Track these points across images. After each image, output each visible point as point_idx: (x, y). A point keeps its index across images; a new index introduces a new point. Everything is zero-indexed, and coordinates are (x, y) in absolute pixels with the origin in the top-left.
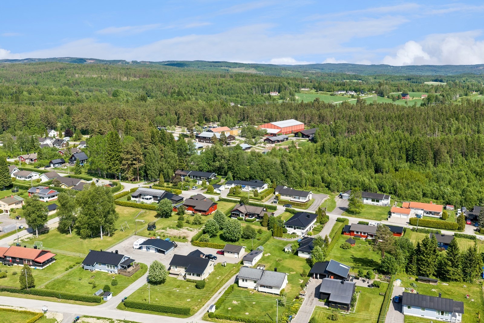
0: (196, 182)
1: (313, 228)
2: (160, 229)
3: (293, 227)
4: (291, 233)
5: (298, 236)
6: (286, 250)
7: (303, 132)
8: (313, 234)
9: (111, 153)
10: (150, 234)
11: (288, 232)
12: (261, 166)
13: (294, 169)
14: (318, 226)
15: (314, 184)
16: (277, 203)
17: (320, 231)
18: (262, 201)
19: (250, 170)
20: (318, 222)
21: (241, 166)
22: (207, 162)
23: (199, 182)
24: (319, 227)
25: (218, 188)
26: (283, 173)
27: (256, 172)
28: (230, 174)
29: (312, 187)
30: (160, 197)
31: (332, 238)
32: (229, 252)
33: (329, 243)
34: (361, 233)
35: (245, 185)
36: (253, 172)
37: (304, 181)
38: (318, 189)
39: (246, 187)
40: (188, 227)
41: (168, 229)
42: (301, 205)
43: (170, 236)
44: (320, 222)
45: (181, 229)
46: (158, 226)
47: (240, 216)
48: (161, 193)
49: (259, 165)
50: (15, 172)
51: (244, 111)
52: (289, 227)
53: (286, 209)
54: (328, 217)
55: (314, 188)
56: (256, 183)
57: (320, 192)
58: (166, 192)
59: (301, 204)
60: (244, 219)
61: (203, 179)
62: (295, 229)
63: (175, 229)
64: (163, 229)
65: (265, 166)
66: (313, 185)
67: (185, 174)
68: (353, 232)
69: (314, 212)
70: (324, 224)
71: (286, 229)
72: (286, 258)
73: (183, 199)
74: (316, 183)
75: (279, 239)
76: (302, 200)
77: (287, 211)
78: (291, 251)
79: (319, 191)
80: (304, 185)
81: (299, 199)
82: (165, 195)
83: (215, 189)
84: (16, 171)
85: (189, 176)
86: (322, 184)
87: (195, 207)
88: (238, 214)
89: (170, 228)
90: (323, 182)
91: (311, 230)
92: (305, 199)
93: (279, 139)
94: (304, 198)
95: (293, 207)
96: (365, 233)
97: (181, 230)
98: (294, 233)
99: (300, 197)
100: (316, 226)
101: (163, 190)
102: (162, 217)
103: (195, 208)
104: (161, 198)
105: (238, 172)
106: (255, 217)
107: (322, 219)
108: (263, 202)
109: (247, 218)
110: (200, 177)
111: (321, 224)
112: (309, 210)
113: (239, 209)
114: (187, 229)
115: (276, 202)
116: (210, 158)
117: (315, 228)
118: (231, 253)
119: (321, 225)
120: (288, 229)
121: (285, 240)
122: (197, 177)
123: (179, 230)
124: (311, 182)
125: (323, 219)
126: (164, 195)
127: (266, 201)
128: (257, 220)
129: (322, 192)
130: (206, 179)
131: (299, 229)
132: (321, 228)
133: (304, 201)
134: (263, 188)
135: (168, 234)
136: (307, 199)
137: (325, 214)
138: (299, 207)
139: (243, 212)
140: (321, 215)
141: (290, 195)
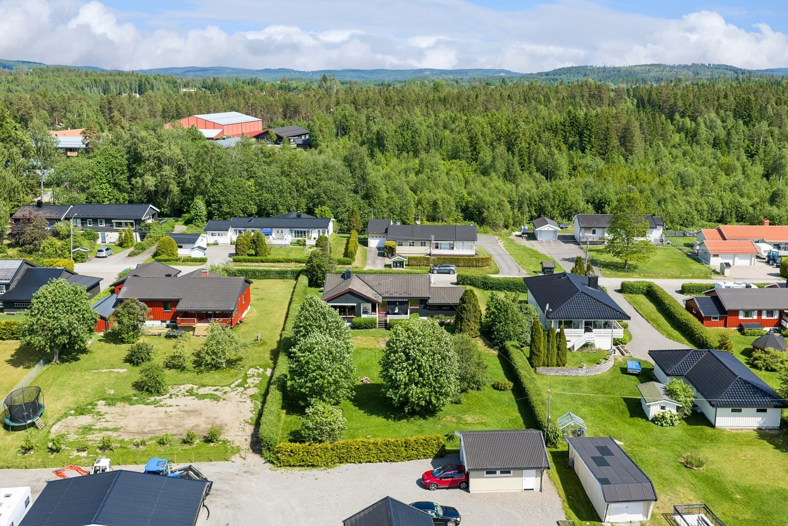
0: (95, 238)
2: (66, 415)
3: (583, 324)
10: (27, 450)
16: (404, 265)
18: (354, 265)
21: (229, 181)
23: (104, 238)
25: (194, 243)
27: (277, 195)
30: (7, 286)
32: (491, 472)
34: (760, 313)
35: (272, 227)
39: (274, 235)
40: (188, 386)
41: (101, 406)
43: (138, 439)
45: (165, 399)
46: (51, 404)
48: (8, 270)
49: (283, 173)
58: (26, 267)
60: (377, 322)
61: (119, 224)
62: (588, 330)
63: (137, 402)
64: (81, 411)
67: (54, 216)
68: (736, 313)
73: (98, 284)
78: (674, 412)
81: (452, 249)
82: (23, 277)
83: (180, 247)
85: (68, 221)
89: (111, 401)
94: (466, 243)
96: (770, 313)
97: (169, 402)
98: (586, 345)
99: (456, 243)
101: (11, 259)
102: (48, 361)
103: (180, 307)
104: (11, 288)
105: (222, 198)
106: (412, 311)
110: (107, 222)
114: (190, 393)
115: (401, 263)
116: (119, 168)
118: (506, 471)
122: (95, 220)
123: (155, 403)
126: (19, 277)
130: (131, 225)
135: (116, 430)
139: (370, 296)
141: (423, 242)
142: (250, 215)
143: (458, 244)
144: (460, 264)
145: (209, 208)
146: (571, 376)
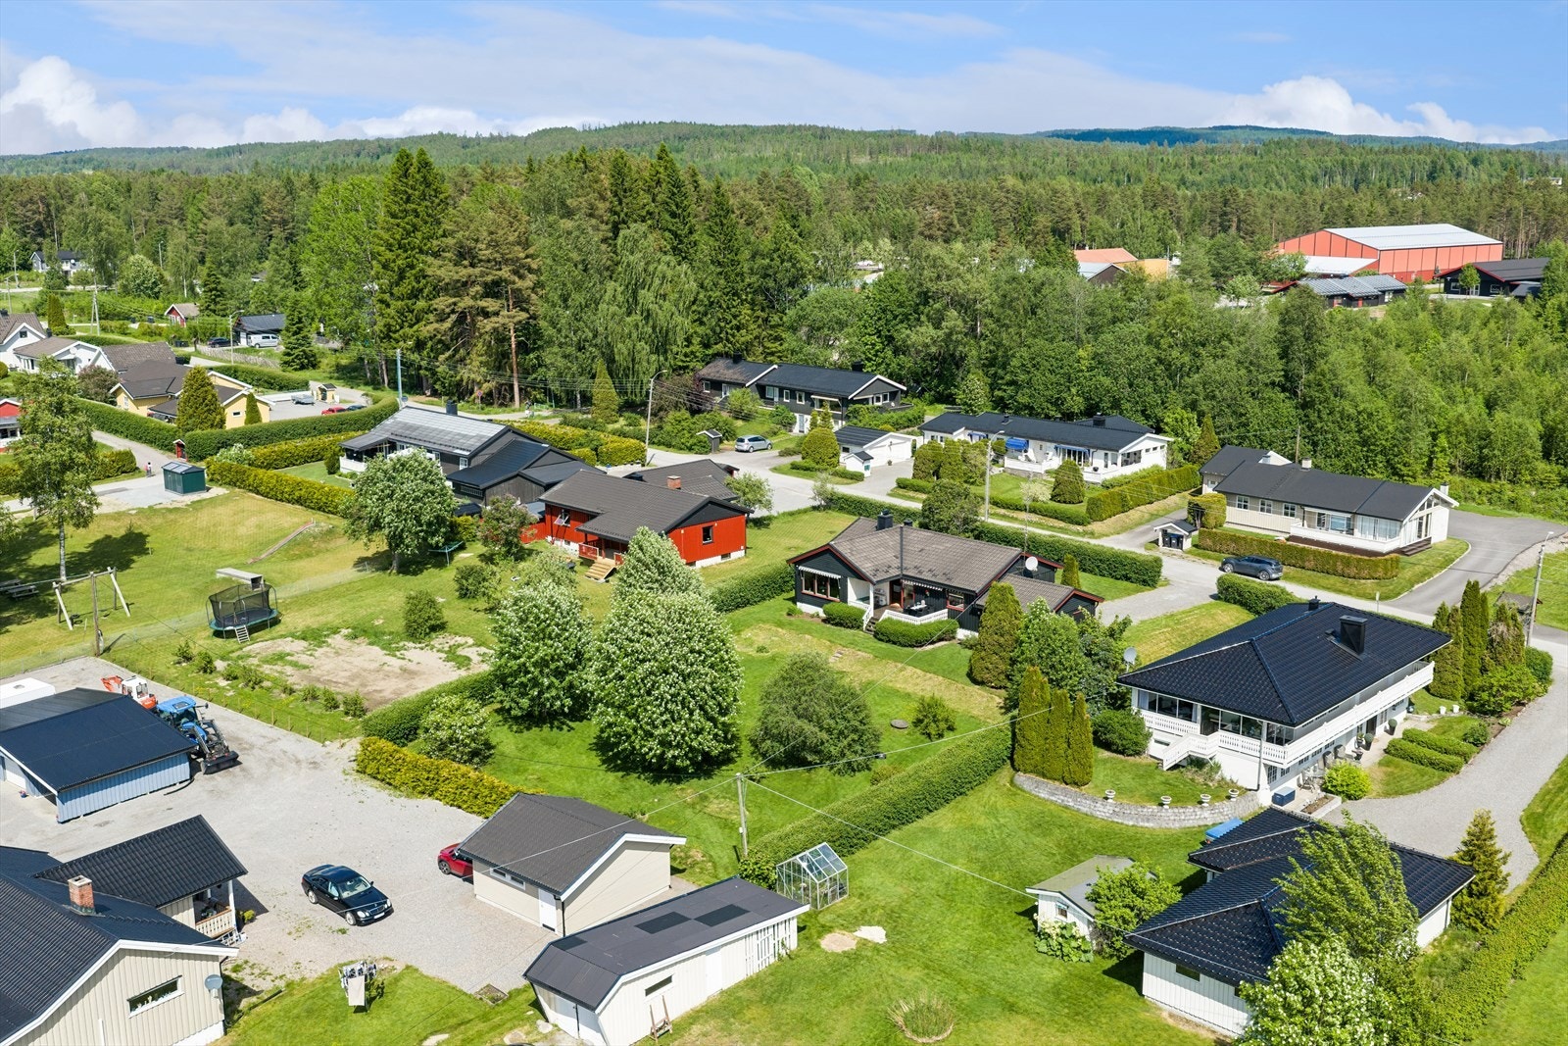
0: (786, 423)
1: (1398, 734)
2: (288, 635)
3: (1198, 714)
4: (1170, 756)
5: (1227, 790)
6: (1048, 915)
7: (1485, 269)
8: (1374, 788)
9: (389, 255)
11: (1154, 749)
12: (1157, 346)
13: (1371, 381)
14: (1445, 726)
15: (1482, 459)
16: (1187, 544)
17: (1452, 769)
18: (1089, 528)
19: (1090, 369)
20: (1452, 698)
22: (884, 333)
23: (802, 425)
24: (1453, 739)
25: (864, 444)
26: (1288, 385)
28: (975, 385)
29: (1468, 481)
30: (469, 460)
31: (1551, 842)
32: (500, 871)
33: (1506, 898)
35: (1029, 437)
36: (1107, 381)
37: (1421, 442)
38: (1509, 494)
39: (1031, 453)
41: (339, 636)
42: (1353, 571)
44: (1472, 697)
47: (844, 599)
48: (481, 437)
50: (20, 342)
51: (1226, 203)
52: (1166, 708)
53: (1221, 582)
54: (1542, 668)
55: (1485, 486)
56: (1097, 430)
57: (1518, 509)
58: (510, 437)
59: (1347, 563)
60: (866, 620)
61: (819, 404)
62: (1209, 727)
63: (379, 643)
64: (309, 635)
65: (1185, 345)
66: (1477, 470)
69: (1428, 620)
70: (1497, 713)
71: (1139, 724)
72: (1012, 1008)
74: (1497, 458)
75: (1058, 798)
76: (1367, 537)
77: (1227, 594)
78: (1083, 930)
79: (1512, 502)
80: (1418, 468)
81: (1350, 531)
82: (501, 451)
83: (846, 450)
84: (31, 339)
85: (761, 389)
86: (1541, 465)
87: (588, 516)
88: (834, 582)
89: (356, 633)
90: (1546, 455)
91: (1372, 756)
92: (1393, 535)
93: (1354, 292)
94: (1383, 524)
95: (1287, 578)
97: (412, 652)
98: (1197, 763)
99: (1359, 521)
100: (1422, 723)
101: (499, 423)
104: (474, 463)
105: (1022, 377)
106: (952, 614)
107: (1484, 670)
108: (1092, 534)
109: (893, 615)
110: (808, 395)
111: (1472, 710)
112: (1408, 606)
113: (844, 549)
114: (452, 648)
115: (1179, 539)
117: (1409, 736)
118: (518, 879)
119: (1474, 722)
120: (1152, 720)
121: (1103, 811)
122: (793, 394)
123: (394, 651)
124: (1467, 450)
125: (1497, 676)
126: (493, 450)
127: (1124, 529)
128: (962, 634)
129: (1533, 512)
130: (834, 406)
131: (1247, 733)
132: (1465, 747)
133: (1384, 545)
134: (1133, 458)
136: (1407, 535)
137: (1519, 638)
138: (1333, 580)
139: (866, 568)
140: (1478, 640)
141: (1290, 505)
142: (1068, 416)
143: (1365, 524)
144: (1307, 564)
145: (996, 393)
146: (1078, 810)
